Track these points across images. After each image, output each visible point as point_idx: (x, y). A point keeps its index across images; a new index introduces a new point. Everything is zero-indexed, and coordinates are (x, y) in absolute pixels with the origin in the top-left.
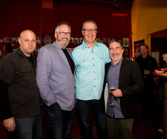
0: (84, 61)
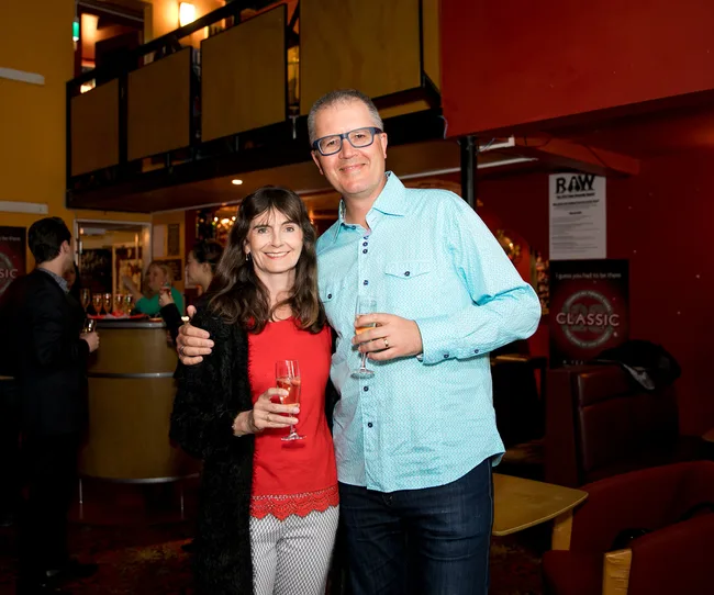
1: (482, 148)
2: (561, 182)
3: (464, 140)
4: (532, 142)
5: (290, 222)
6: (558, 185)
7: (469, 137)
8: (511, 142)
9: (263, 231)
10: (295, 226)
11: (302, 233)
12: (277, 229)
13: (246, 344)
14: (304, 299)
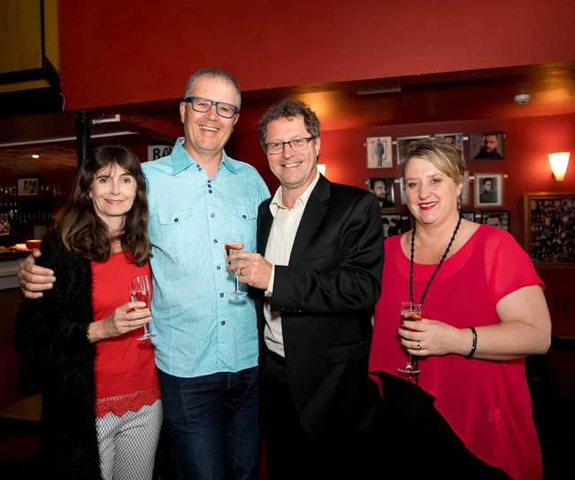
0: (176, 220)
1: (94, 122)
2: (157, 152)
3: (79, 113)
4: (133, 119)
5: (128, 174)
6: (155, 154)
7: (83, 112)
8: (117, 118)
9: (104, 181)
10: (131, 177)
11: (136, 184)
12: (116, 179)
13: (90, 273)
14: (138, 238)
